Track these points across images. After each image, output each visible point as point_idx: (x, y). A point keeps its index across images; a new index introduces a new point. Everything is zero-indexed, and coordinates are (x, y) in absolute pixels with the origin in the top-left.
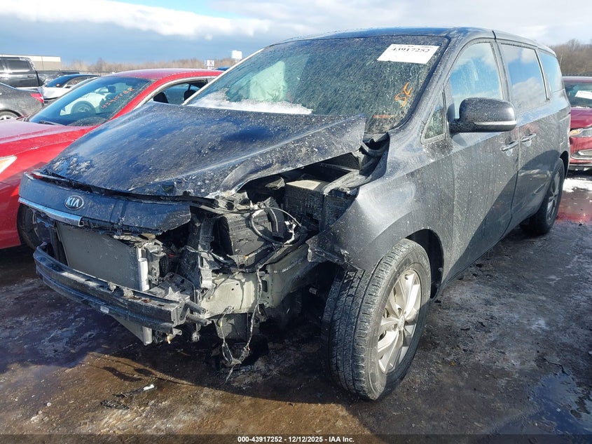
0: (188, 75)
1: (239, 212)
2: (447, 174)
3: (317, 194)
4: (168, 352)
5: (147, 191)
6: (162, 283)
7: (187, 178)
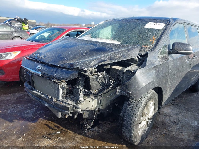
0: (78, 28)
1: (94, 75)
2: (167, 68)
3: (121, 71)
4: (65, 121)
5: (64, 66)
6: (66, 97)
7: (78, 63)
